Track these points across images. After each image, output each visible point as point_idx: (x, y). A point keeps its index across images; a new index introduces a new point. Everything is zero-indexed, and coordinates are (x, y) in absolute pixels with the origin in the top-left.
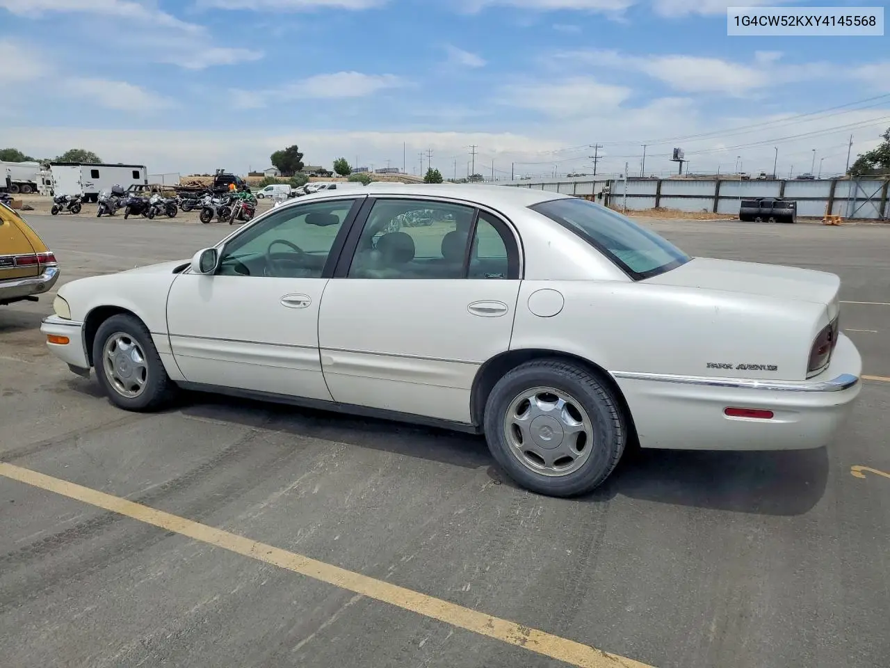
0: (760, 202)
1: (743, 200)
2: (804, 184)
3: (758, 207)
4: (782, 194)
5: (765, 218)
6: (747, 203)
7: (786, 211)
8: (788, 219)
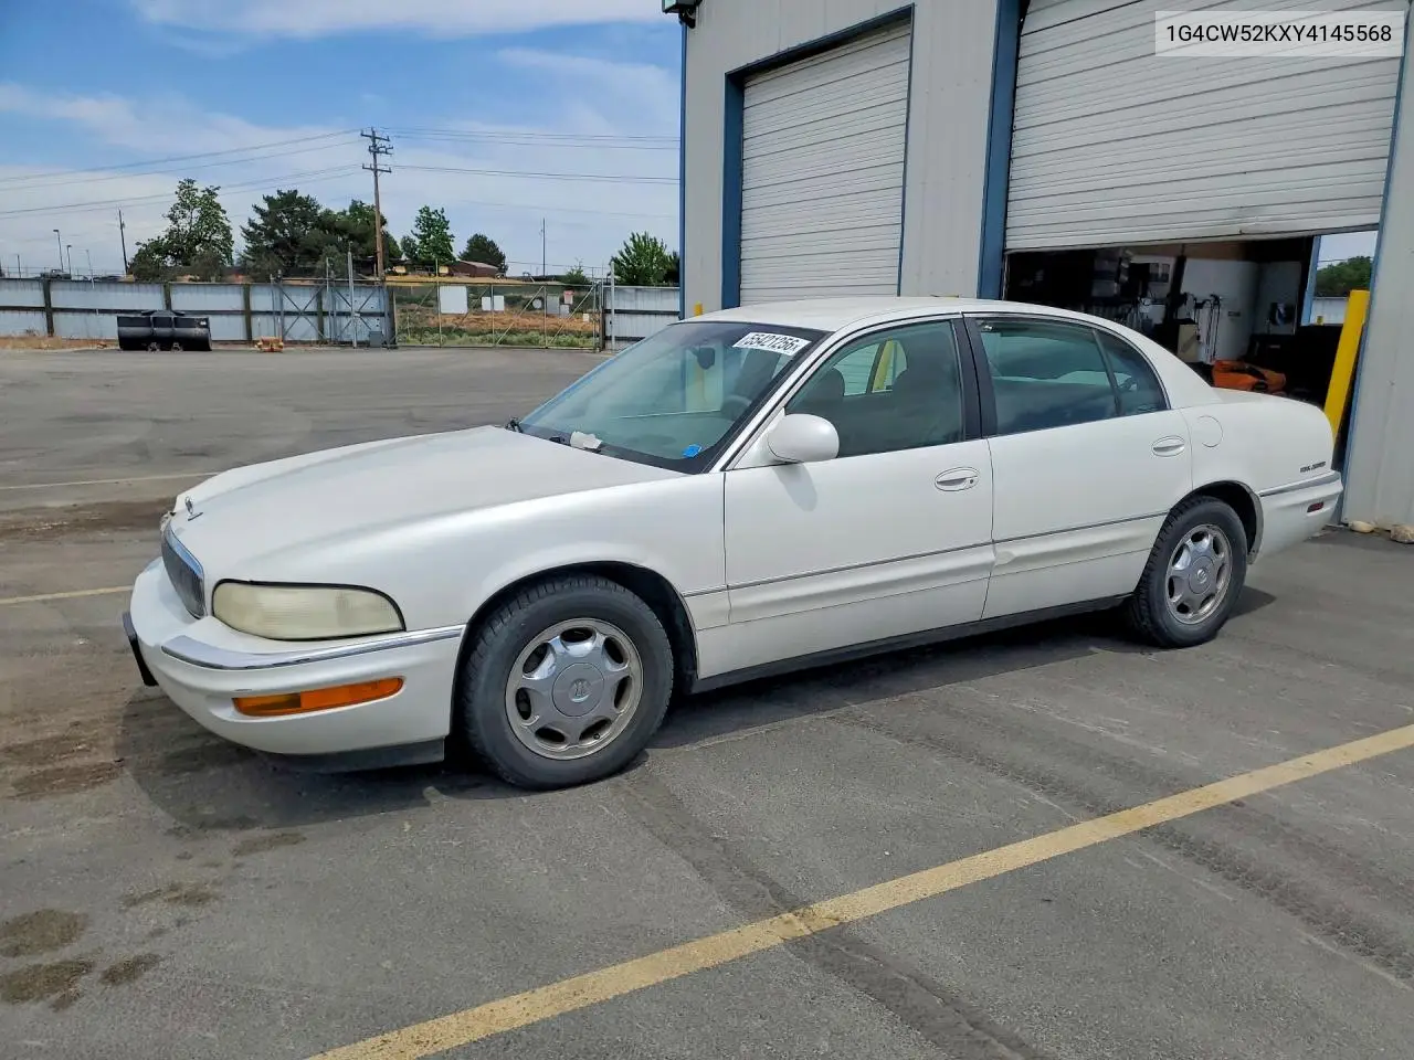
0: (147, 318)
1: (120, 315)
2: (201, 288)
3: (149, 325)
4: (168, 305)
5: (166, 344)
6: (125, 317)
7: (197, 331)
8: (201, 344)
